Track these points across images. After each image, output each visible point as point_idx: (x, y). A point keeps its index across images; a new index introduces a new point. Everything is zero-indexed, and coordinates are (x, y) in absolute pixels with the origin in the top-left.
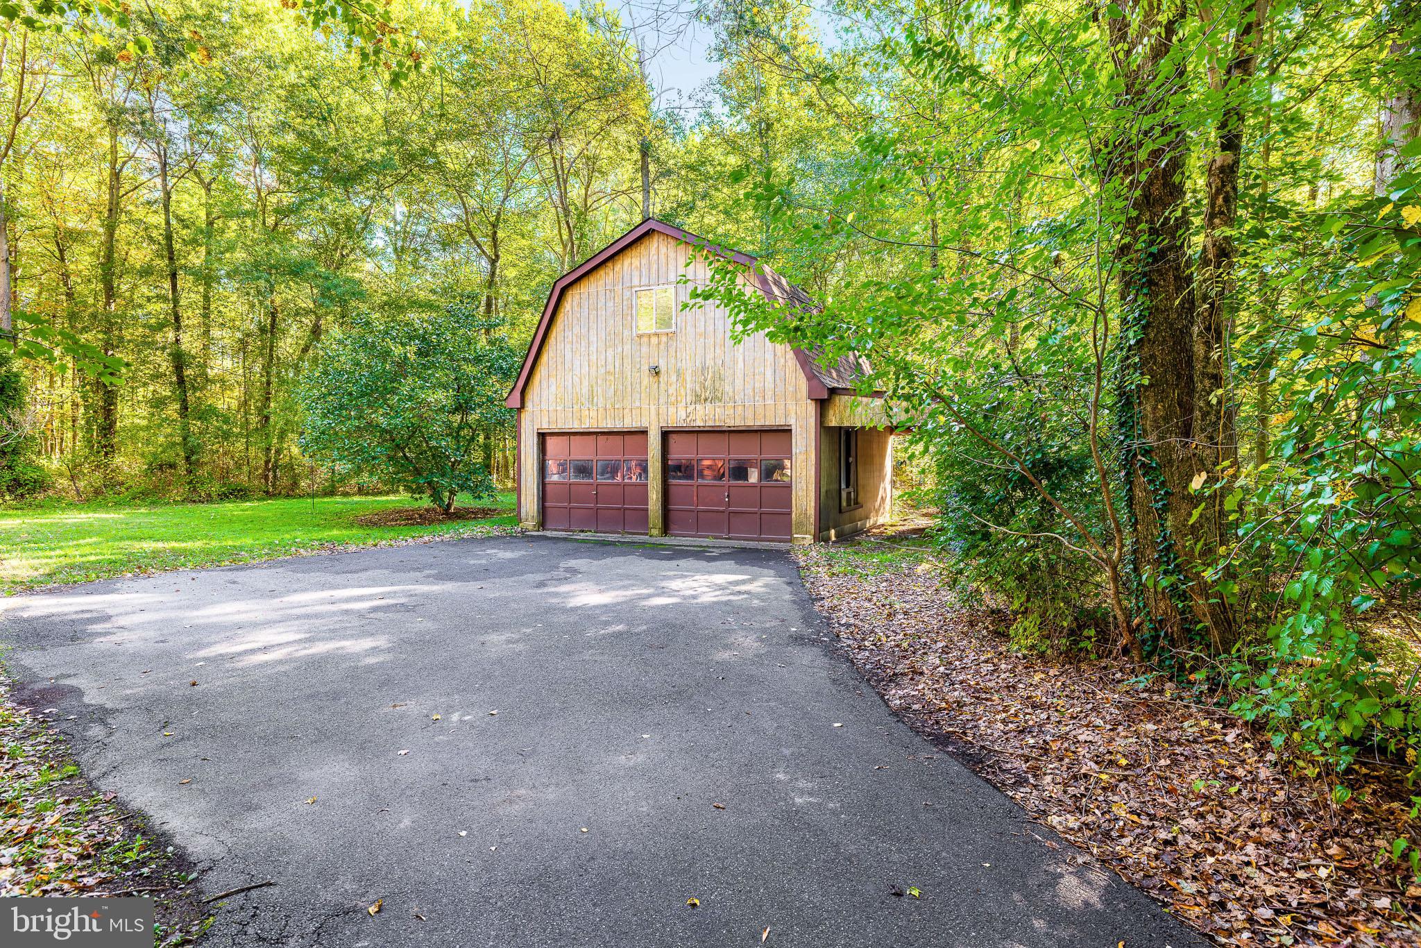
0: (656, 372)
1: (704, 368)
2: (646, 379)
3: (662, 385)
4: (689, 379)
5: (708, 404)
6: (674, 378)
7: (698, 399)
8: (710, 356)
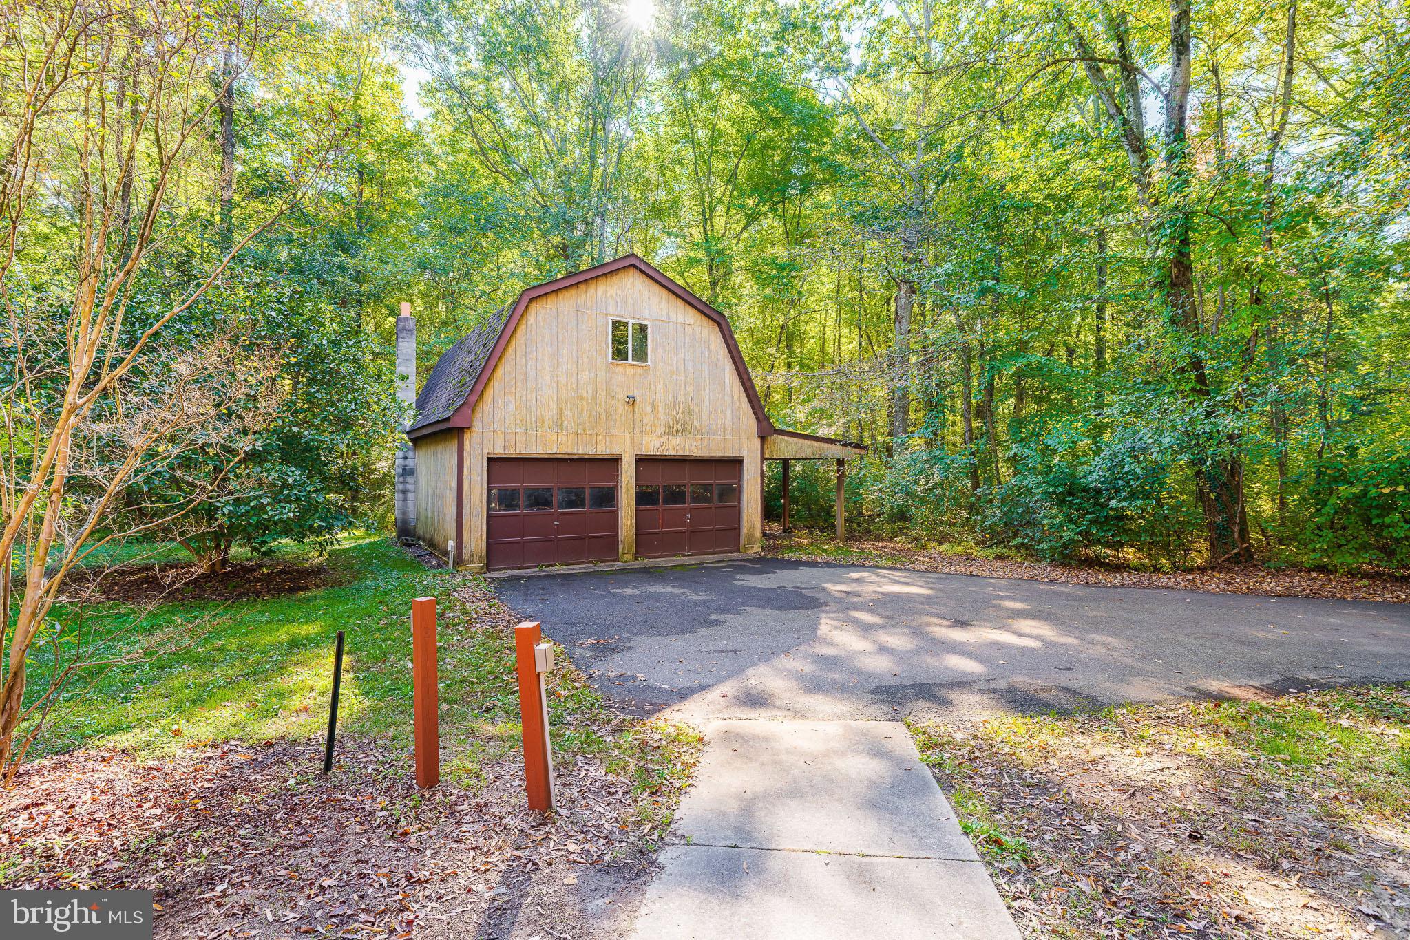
0: (631, 400)
1: (676, 403)
2: (622, 408)
3: (637, 415)
4: (662, 411)
5: (679, 436)
6: (649, 409)
7: (670, 430)
8: (682, 392)
